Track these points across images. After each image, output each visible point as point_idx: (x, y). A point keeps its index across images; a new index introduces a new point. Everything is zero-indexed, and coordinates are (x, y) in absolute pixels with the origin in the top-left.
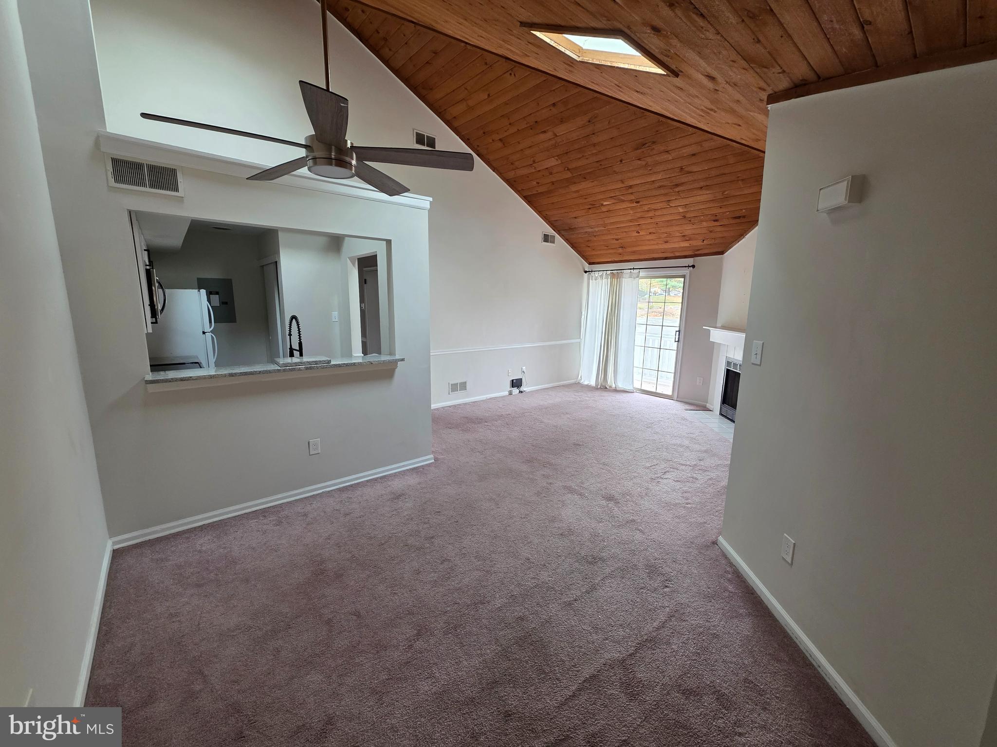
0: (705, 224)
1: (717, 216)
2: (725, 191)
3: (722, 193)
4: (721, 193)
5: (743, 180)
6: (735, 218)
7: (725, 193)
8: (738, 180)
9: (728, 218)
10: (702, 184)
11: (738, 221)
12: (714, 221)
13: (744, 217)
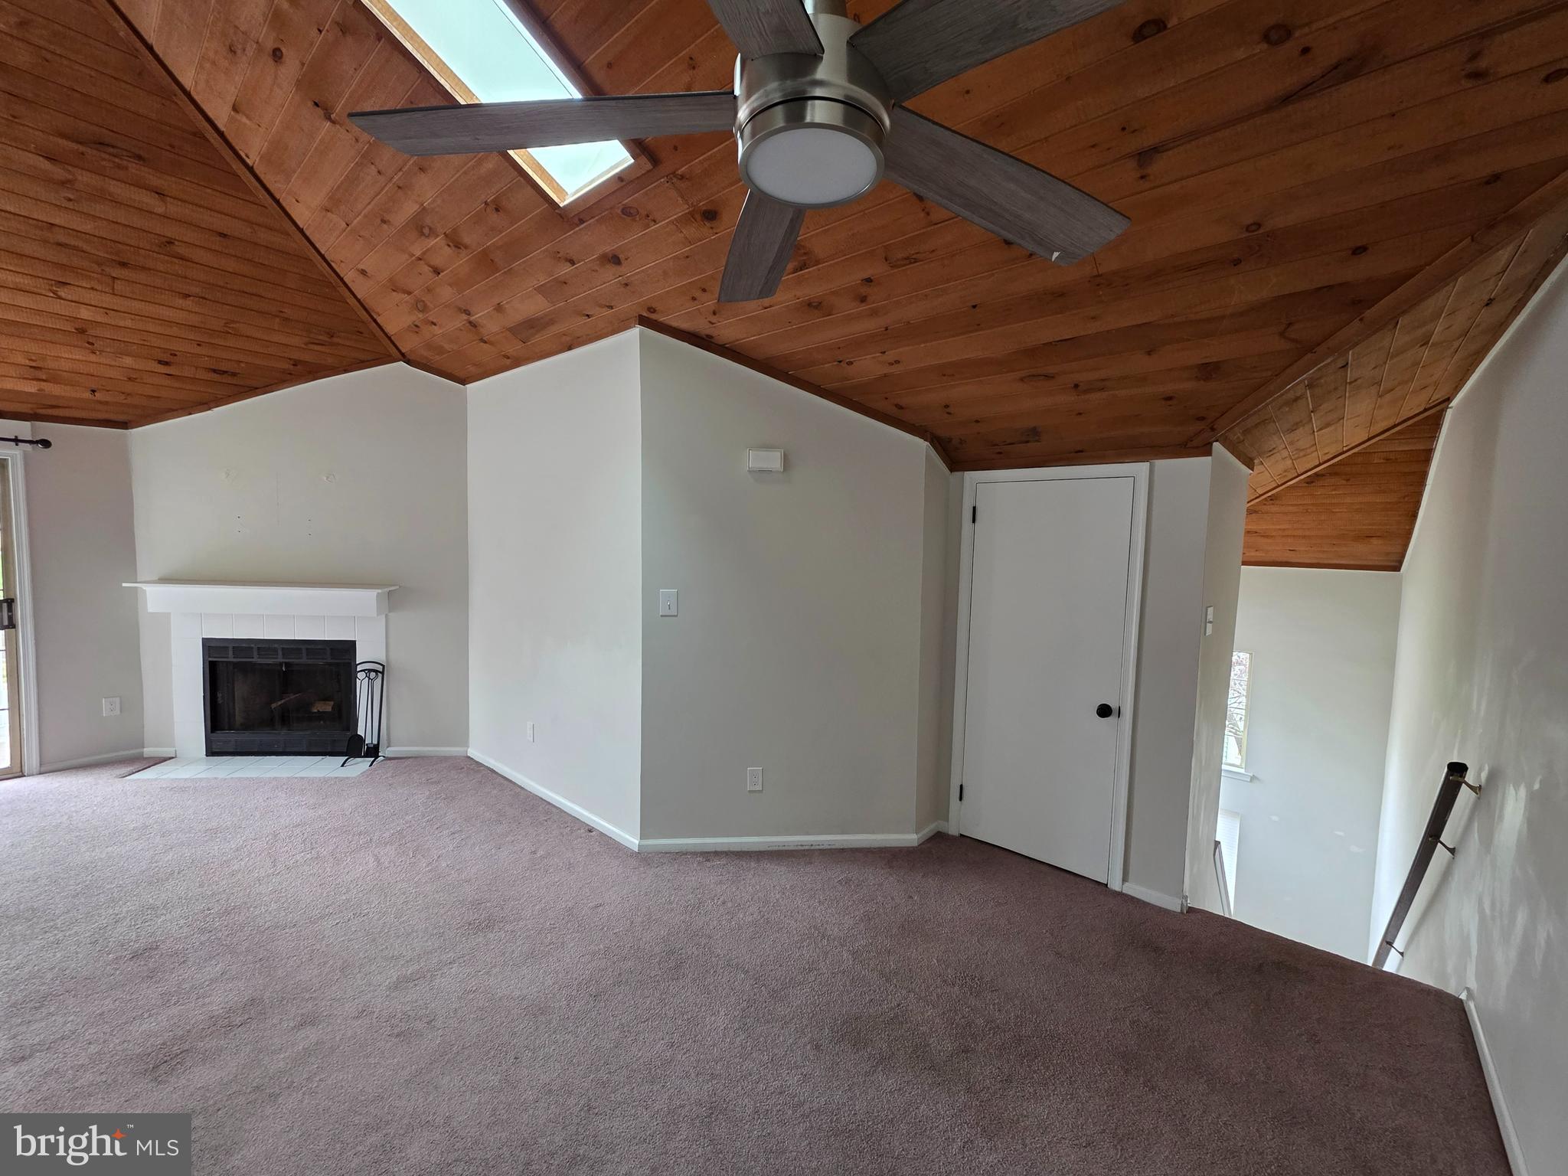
0: (128, 361)
1: (176, 355)
2: (233, 322)
3: (225, 323)
4: (224, 321)
5: (286, 319)
6: (215, 371)
7: (232, 325)
8: (277, 316)
9: (196, 368)
10: (195, 290)
11: (215, 377)
12: (160, 362)
13: (234, 374)
